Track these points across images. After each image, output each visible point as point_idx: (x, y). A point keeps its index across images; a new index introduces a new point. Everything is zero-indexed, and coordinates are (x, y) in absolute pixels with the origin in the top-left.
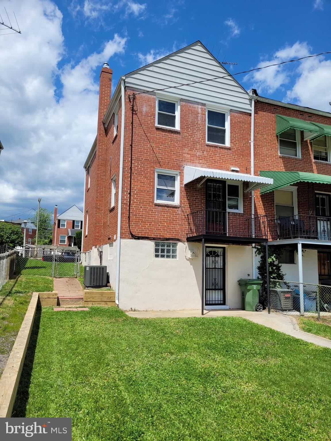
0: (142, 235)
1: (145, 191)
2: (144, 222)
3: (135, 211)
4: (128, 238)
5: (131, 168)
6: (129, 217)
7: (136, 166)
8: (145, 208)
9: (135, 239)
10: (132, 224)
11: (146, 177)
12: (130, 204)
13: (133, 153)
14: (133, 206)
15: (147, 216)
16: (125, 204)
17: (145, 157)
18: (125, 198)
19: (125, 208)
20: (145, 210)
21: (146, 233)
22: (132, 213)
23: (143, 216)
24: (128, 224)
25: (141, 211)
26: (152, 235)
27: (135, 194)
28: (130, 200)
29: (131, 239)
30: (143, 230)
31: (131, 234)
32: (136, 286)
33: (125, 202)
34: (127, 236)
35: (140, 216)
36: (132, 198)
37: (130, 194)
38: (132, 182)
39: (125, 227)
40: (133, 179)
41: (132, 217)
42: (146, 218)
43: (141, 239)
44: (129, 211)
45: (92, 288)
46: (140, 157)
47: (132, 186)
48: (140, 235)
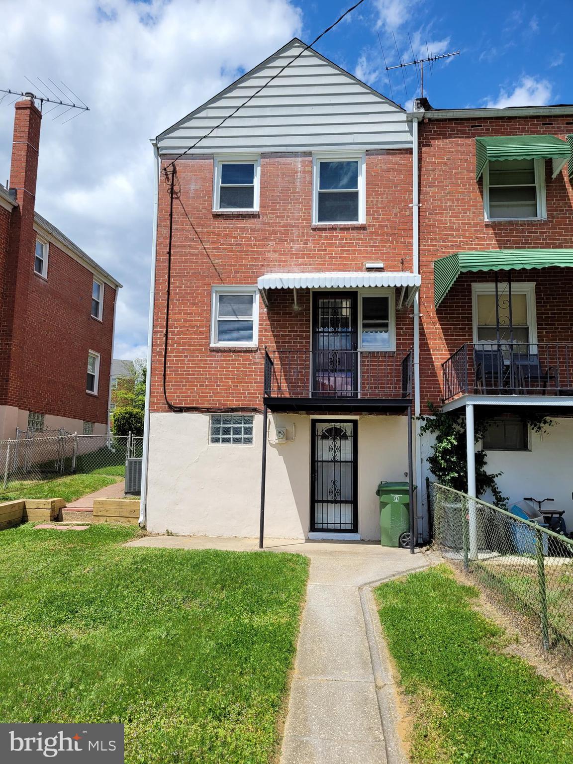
0: (187, 404)
1: (192, 328)
2: (191, 382)
3: (174, 364)
4: (162, 411)
5: (168, 292)
6: (164, 375)
7: (178, 287)
8: (193, 357)
9: (175, 411)
10: (169, 386)
11: (194, 304)
12: (166, 353)
13: (171, 265)
14: (172, 356)
15: (196, 371)
16: (157, 353)
17: (192, 269)
18: (158, 343)
19: (158, 360)
20: (193, 360)
21: (193, 400)
22: (169, 367)
23: (189, 371)
24: (162, 388)
25: (185, 364)
26: (204, 404)
27: (176, 335)
28: (166, 346)
29: (168, 411)
30: (190, 396)
31: (168, 403)
32: (177, 492)
33: (158, 349)
34: (161, 407)
35: (184, 371)
36: (170, 341)
37: (166, 335)
38: (171, 315)
39: (158, 393)
40: (173, 310)
41: (170, 374)
42: (194, 375)
43: (185, 412)
44: (165, 364)
46: (185, 269)
47: (170, 321)
48: (183, 405)
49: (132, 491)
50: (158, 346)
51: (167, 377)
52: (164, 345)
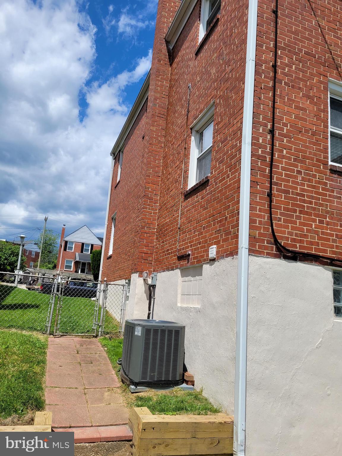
0: (304, 248)
1: (307, 131)
2: (307, 213)
3: (283, 180)
4: (268, 254)
5: (275, 66)
6: (270, 195)
7: (287, 65)
8: (308, 175)
9: (286, 258)
10: (277, 214)
11: (308, 97)
12: (272, 160)
13: (279, 30)
14: (280, 166)
15: (313, 198)
16: (259, 157)
17: (305, 47)
18: (261, 141)
19: (260, 169)
20: (309, 180)
21: (312, 243)
22: (277, 184)
23: (303, 196)
24: (267, 216)
25: (297, 183)
26: (326, 251)
27: (285, 136)
28: (272, 149)
29: (276, 256)
30: (306, 236)
31: (276, 242)
33: (260, 152)
34: (266, 248)
35: (298, 194)
36: (277, 143)
37: (272, 132)
38: (278, 104)
39: (260, 222)
40: (280, 96)
41: (279, 196)
42: (311, 203)
43: (301, 260)
44: (271, 177)
45: (147, 389)
46: (296, 44)
47: (277, 114)
48: (298, 249)
49: (148, 380)
50: (260, 146)
51: (274, 199)
52: (269, 146)
